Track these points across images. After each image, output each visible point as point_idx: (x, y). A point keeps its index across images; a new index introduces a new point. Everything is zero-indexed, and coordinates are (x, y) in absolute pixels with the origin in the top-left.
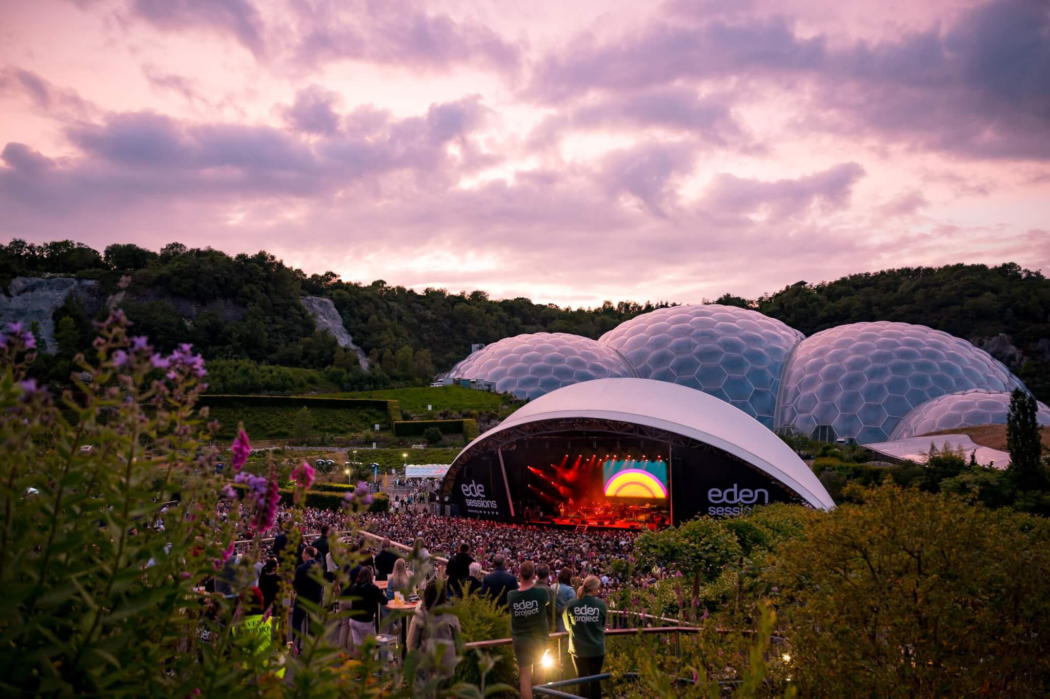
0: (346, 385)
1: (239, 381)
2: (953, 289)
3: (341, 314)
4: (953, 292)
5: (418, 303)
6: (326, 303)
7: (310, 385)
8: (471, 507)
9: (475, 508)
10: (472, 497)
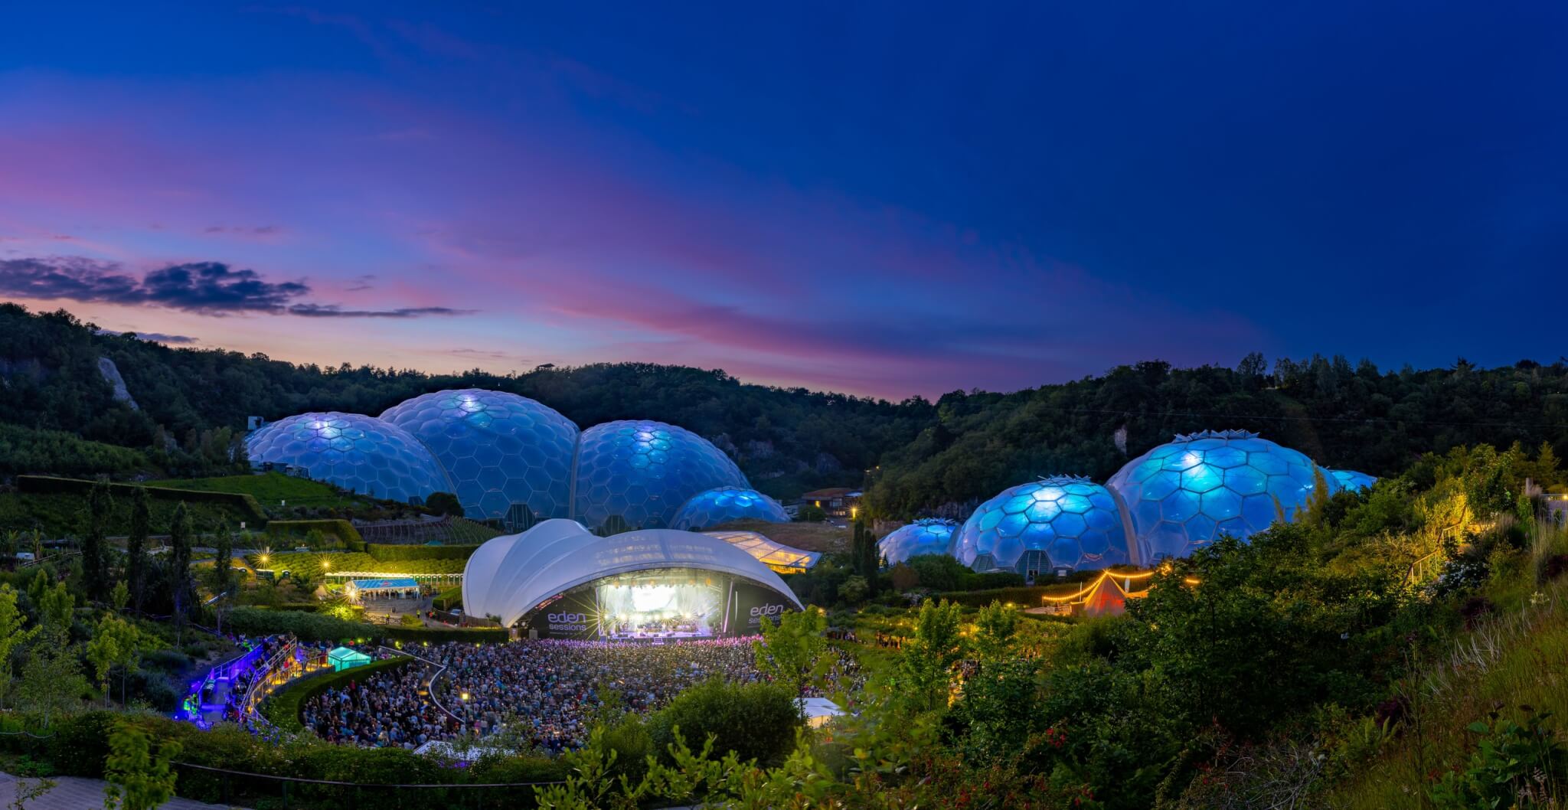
0: (173, 470)
1: (67, 458)
2: (688, 391)
3: (123, 376)
4: (688, 394)
5: (186, 365)
6: (108, 364)
7: (136, 468)
8: (554, 630)
9: (559, 631)
10: (558, 623)
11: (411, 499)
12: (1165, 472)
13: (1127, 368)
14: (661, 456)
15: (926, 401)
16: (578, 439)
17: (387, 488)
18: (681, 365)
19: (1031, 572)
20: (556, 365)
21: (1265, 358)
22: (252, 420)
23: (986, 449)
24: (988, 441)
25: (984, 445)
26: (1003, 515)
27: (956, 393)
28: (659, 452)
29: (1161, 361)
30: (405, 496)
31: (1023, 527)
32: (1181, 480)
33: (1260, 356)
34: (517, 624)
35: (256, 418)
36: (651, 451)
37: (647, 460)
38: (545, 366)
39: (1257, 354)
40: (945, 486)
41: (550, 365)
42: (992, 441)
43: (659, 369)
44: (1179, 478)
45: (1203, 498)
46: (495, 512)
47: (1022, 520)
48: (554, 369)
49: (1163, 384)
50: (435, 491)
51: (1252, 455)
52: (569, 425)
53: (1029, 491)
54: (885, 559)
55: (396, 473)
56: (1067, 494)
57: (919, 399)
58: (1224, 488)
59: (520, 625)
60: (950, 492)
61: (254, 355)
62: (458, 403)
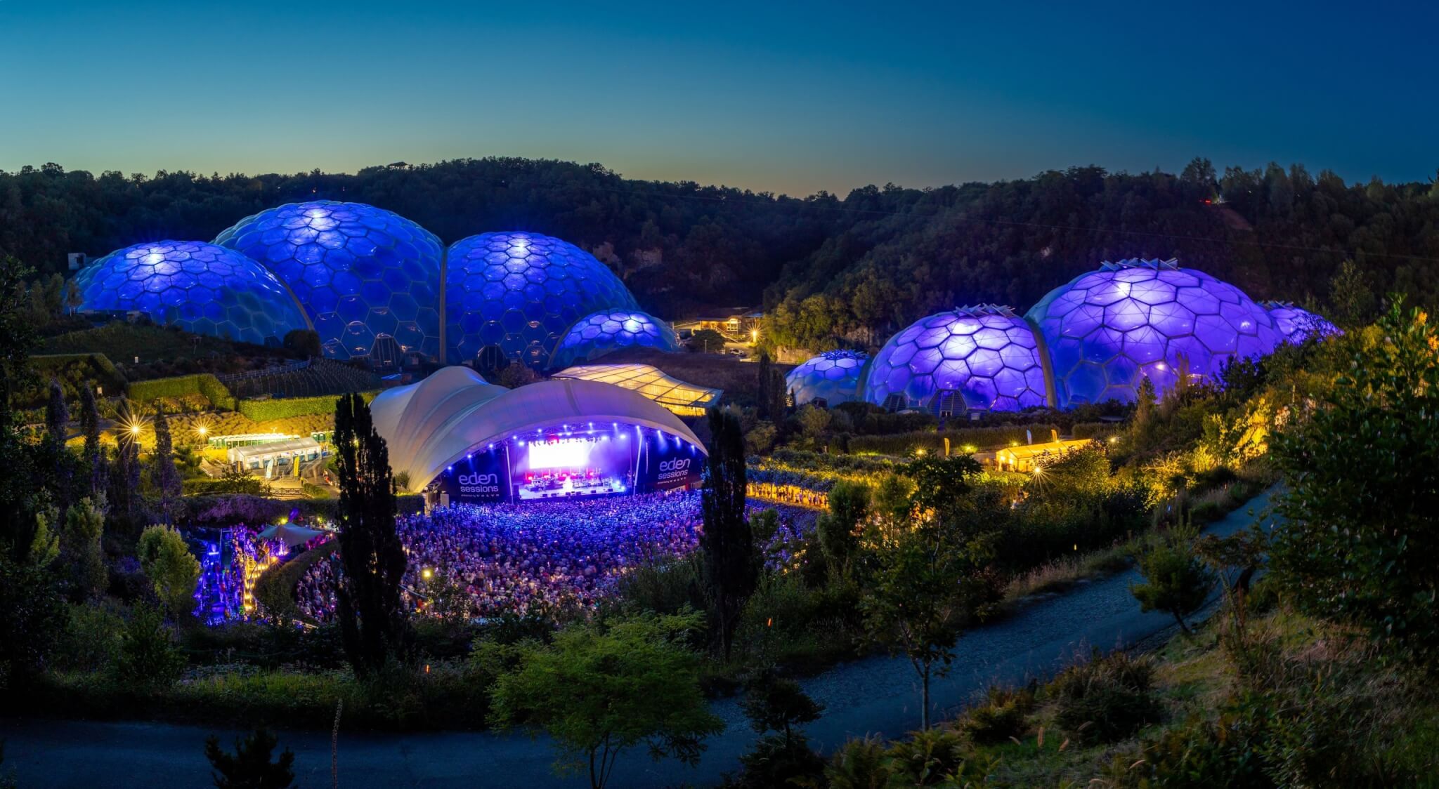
8: (466, 493)
9: (470, 493)
10: (470, 485)
11: (266, 339)
12: (1087, 306)
13: (1059, 174)
14: (539, 275)
15: (834, 197)
16: (445, 255)
17: (240, 329)
18: (553, 159)
19: (944, 413)
20: (409, 162)
21: (1213, 165)
22: (73, 257)
23: (900, 267)
24: (902, 258)
25: (897, 262)
26: (916, 349)
27: (867, 189)
28: (536, 270)
29: (1096, 166)
30: (260, 337)
31: (936, 364)
32: (1104, 315)
33: (1207, 164)
34: (426, 489)
35: (77, 255)
36: (527, 269)
37: (524, 280)
38: (396, 165)
39: (1202, 161)
40: (855, 310)
41: (403, 164)
42: (906, 257)
43: (528, 164)
44: (1101, 313)
45: (1127, 338)
46: (358, 349)
47: (935, 356)
48: (407, 167)
49: (1097, 195)
50: (292, 329)
51: (1181, 291)
52: (433, 239)
53: (944, 323)
54: (793, 395)
55: (247, 310)
56: (984, 327)
57: (825, 194)
58: (1148, 328)
59: (430, 489)
60: (860, 317)
61: (44, 166)
62: (307, 220)
